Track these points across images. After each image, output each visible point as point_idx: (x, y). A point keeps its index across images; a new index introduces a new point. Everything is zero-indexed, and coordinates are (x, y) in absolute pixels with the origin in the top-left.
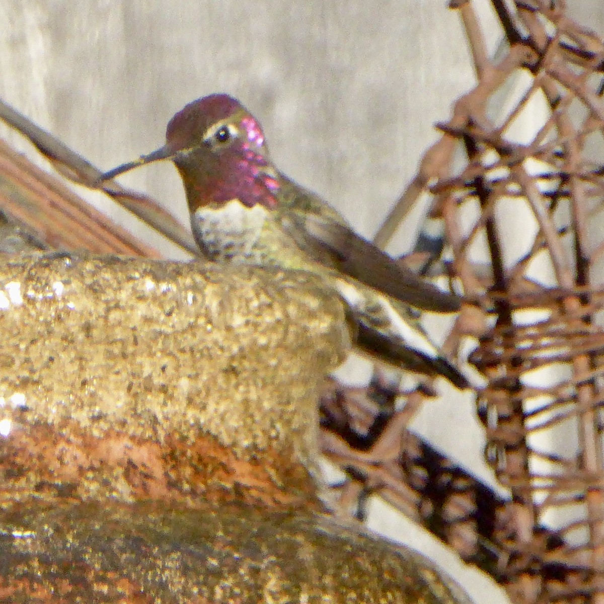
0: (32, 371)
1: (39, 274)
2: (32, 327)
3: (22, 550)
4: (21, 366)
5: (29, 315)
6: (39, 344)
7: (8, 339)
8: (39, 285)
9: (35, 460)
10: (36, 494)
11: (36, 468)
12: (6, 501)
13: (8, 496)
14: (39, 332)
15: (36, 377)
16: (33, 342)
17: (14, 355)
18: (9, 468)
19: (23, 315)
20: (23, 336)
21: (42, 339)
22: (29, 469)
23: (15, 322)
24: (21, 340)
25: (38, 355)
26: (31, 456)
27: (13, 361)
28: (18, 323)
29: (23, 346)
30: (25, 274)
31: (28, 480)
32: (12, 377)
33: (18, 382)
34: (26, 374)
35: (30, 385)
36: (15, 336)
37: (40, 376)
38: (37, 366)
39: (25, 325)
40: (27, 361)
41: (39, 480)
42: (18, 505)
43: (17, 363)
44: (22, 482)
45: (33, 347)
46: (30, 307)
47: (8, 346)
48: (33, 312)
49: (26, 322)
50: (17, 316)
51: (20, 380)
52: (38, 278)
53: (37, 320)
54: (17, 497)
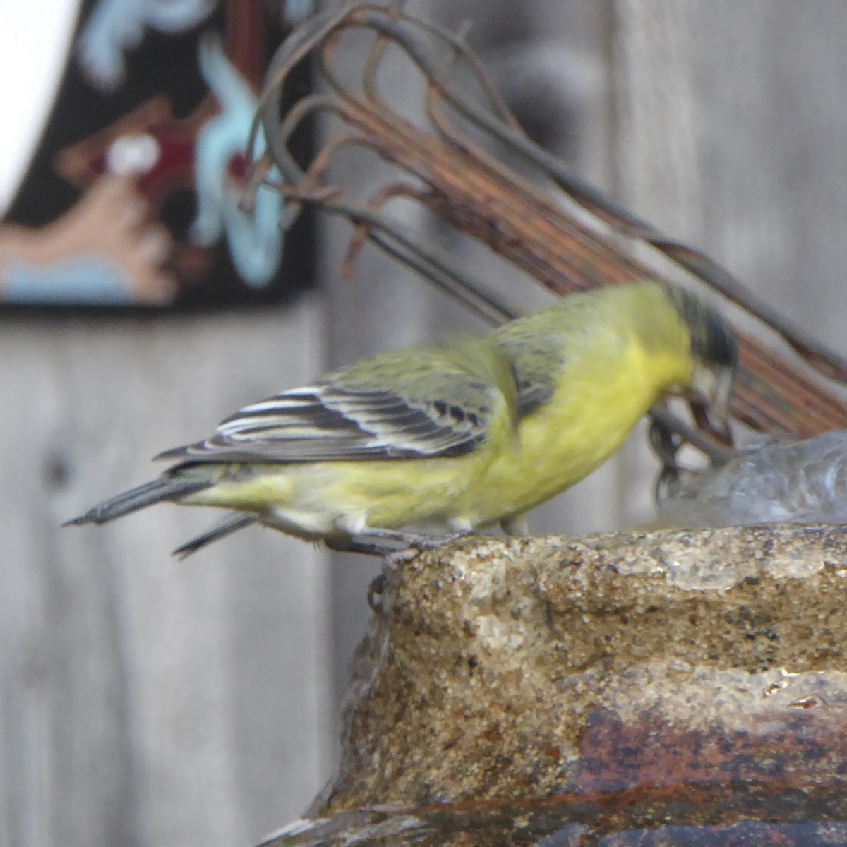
0: (832, 643)
1: (839, 540)
2: (832, 596)
3: (826, 839)
4: (820, 637)
5: (829, 583)
6: (839, 614)
7: (806, 609)
8: (838, 551)
9: (836, 740)
10: (839, 777)
11: (838, 748)
12: (807, 784)
13: (808, 779)
14: (839, 601)
15: (835, 649)
16: (833, 612)
17: (812, 626)
18: (809, 747)
19: (821, 584)
20: (822, 606)
21: (842, 609)
22: (830, 749)
23: (813, 591)
24: (820, 610)
25: (838, 626)
26: (832, 734)
27: (811, 634)
28: (817, 592)
29: (821, 616)
30: (823, 540)
31: (830, 762)
32: (811, 650)
33: (816, 655)
34: (825, 646)
35: (829, 658)
36: (814, 605)
37: (841, 649)
38: (837, 637)
39: (824, 594)
40: (827, 632)
41: (841, 760)
42: (820, 788)
43: (816, 634)
44: (823, 763)
45: (833, 618)
46: (829, 575)
47: (806, 616)
48: (833, 581)
49: (825, 591)
50: (815, 584)
51: (820, 652)
52: (838, 543)
53: (837, 588)
54: (819, 780)
